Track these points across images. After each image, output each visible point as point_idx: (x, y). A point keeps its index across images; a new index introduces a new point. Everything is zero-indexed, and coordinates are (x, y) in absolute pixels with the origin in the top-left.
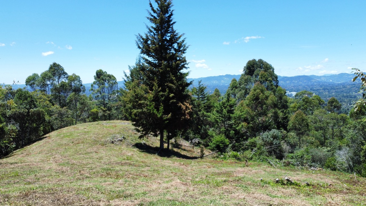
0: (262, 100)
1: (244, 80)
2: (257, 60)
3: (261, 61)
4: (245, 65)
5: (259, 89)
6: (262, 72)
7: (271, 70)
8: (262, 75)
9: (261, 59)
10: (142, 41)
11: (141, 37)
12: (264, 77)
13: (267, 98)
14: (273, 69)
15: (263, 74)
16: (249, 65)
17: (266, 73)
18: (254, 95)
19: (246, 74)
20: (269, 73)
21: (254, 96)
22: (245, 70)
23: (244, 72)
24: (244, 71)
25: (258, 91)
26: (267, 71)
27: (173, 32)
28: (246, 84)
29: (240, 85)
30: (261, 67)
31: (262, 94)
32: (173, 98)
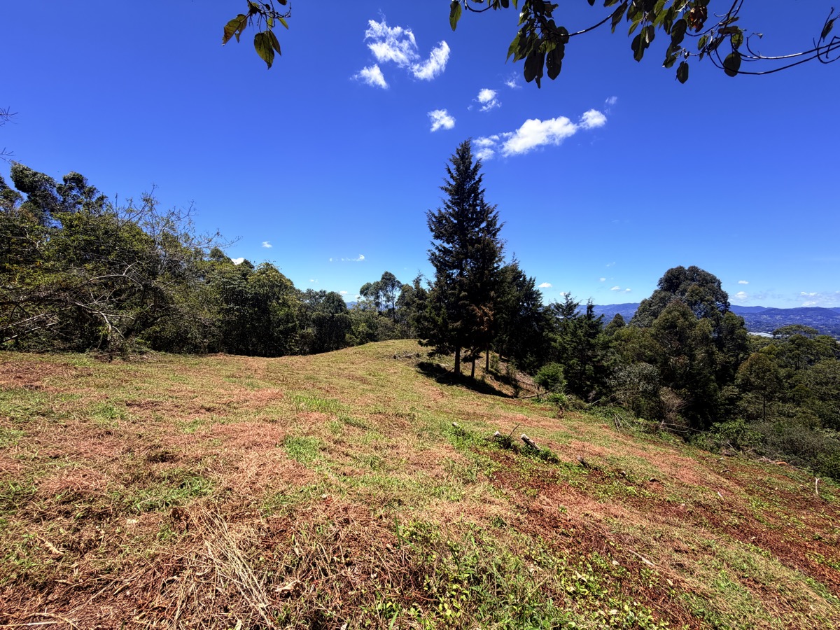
0: (682, 328)
1: (657, 299)
2: (687, 268)
3: (694, 270)
4: (662, 276)
5: (678, 311)
6: (693, 286)
7: (716, 284)
8: (693, 291)
9: (696, 266)
10: (434, 220)
11: (433, 215)
12: (697, 294)
13: (692, 325)
14: (719, 283)
15: (696, 290)
16: (669, 275)
17: (702, 289)
18: (667, 319)
19: (663, 289)
20: (709, 289)
21: (667, 322)
22: (661, 283)
23: (660, 286)
24: (659, 284)
25: (677, 313)
26: (704, 286)
27: (483, 205)
28: (661, 305)
29: (650, 306)
30: (693, 280)
31: (681, 320)
32: (465, 298)
